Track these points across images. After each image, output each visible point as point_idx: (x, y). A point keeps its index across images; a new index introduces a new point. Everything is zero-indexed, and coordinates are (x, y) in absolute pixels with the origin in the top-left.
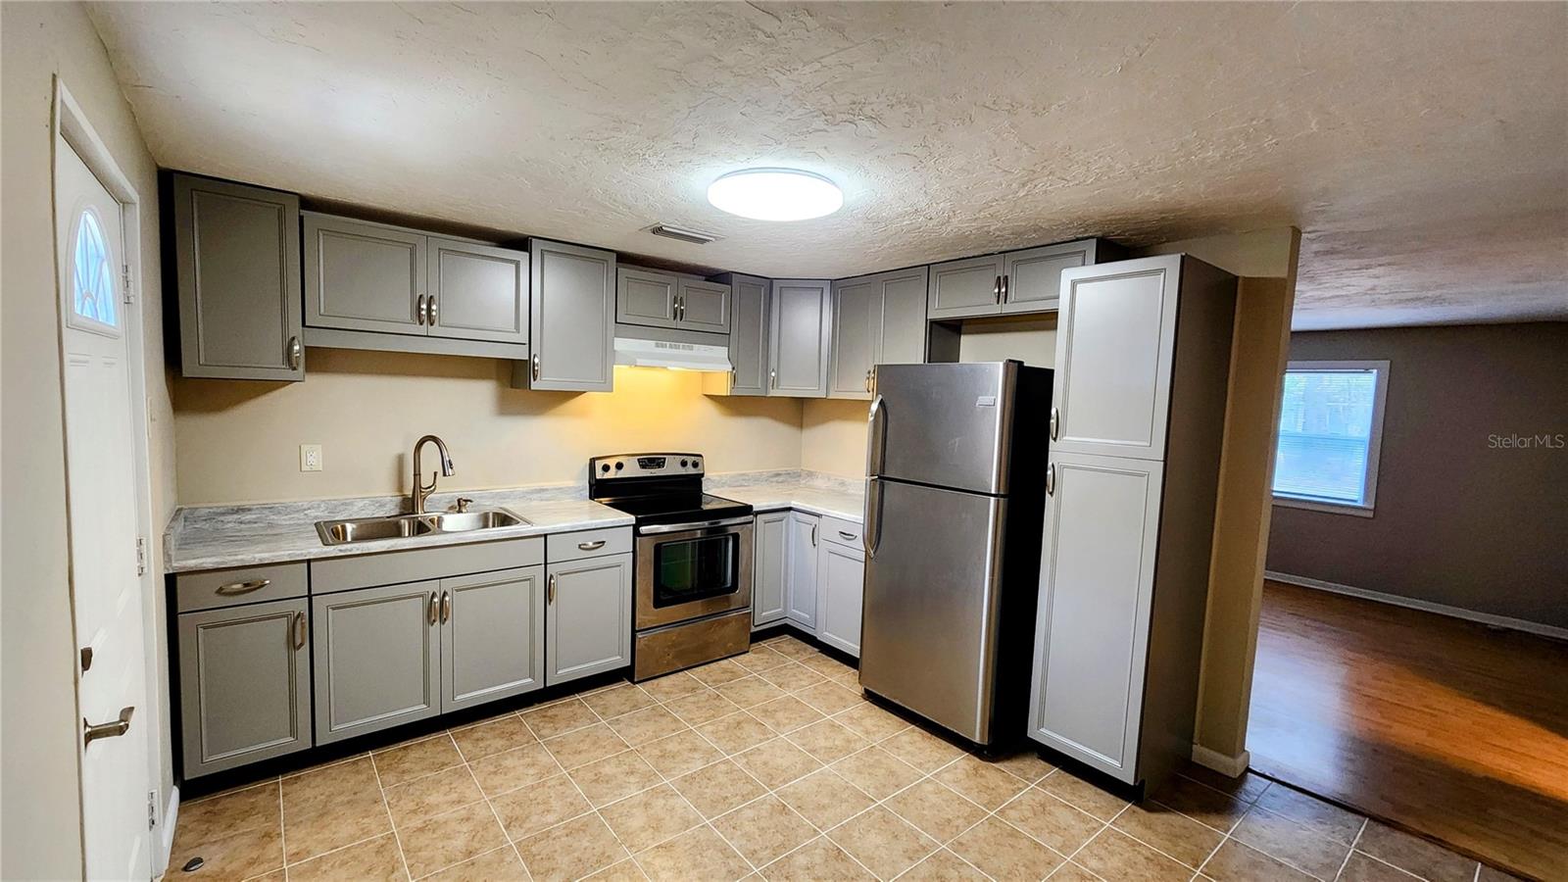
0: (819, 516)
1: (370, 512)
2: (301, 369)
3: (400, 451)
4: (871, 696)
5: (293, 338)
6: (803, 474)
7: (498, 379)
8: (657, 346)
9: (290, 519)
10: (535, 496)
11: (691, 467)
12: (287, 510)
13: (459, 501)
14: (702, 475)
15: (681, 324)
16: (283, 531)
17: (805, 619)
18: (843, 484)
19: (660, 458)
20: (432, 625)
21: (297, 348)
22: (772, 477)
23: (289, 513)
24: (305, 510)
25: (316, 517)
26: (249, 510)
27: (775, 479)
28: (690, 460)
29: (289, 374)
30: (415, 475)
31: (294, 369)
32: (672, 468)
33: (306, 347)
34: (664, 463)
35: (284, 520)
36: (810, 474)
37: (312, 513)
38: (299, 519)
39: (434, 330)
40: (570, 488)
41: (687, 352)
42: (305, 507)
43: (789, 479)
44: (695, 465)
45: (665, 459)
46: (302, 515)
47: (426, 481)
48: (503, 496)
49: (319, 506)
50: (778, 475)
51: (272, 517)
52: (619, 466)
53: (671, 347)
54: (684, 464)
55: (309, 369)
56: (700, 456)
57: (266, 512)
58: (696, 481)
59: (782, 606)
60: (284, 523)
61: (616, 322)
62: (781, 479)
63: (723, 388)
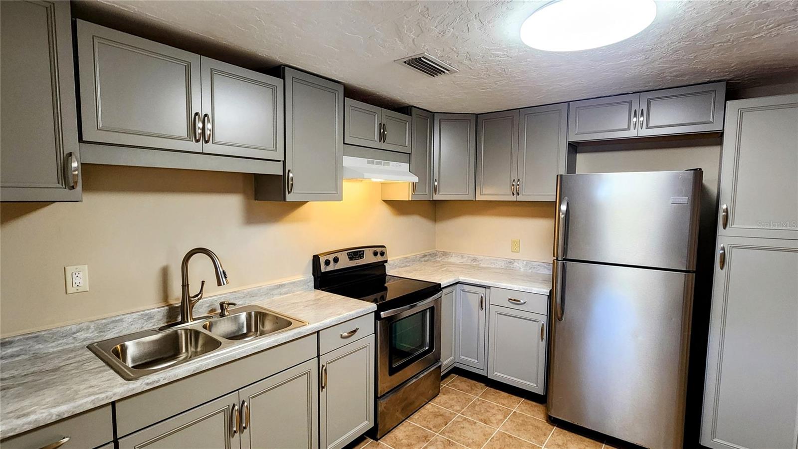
0: (486, 287)
1: (138, 326)
2: (79, 188)
3: (164, 264)
4: (553, 421)
5: (70, 154)
6: (439, 254)
7: (244, 192)
8: (369, 162)
9: (57, 346)
10: (276, 292)
11: (380, 256)
12: (54, 336)
13: (222, 305)
14: (386, 261)
15: (384, 146)
16: (56, 363)
17: (473, 362)
18: (475, 260)
19: (361, 251)
20: (233, 437)
21: (75, 165)
22: (421, 258)
23: (56, 340)
24: (74, 333)
25: (85, 340)
26: (10, 343)
27: (423, 259)
28: (379, 250)
29: (66, 193)
30: (183, 286)
31: (73, 188)
32: (369, 258)
33: (82, 164)
34: (363, 254)
35: (52, 347)
36: (445, 254)
37: (82, 335)
38: (67, 344)
39: (209, 148)
40: (300, 281)
41: (386, 168)
42: (74, 330)
43: (431, 258)
44: (382, 254)
45: (364, 251)
46: (70, 339)
47: (193, 290)
48: (252, 295)
49: (88, 328)
50: (425, 256)
51: (37, 347)
52: (336, 260)
53: (377, 163)
54: (375, 254)
55: (87, 188)
56: (384, 247)
57: (31, 342)
58: (381, 265)
59: (453, 355)
60: (51, 350)
61: (344, 143)
62: (426, 259)
63: (405, 195)
